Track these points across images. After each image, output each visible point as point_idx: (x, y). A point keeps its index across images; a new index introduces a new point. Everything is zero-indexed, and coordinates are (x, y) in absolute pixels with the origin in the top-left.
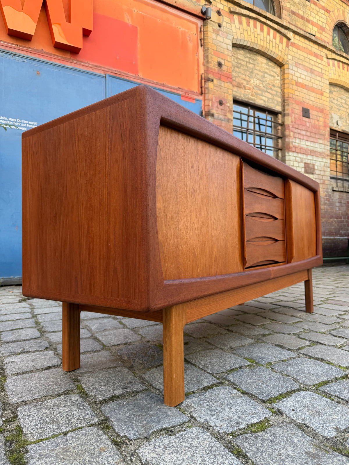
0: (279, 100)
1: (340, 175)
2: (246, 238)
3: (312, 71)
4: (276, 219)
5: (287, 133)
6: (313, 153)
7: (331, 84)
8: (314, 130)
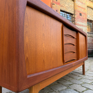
0: (73, 11)
1: (90, 32)
2: (64, 52)
3: (82, 3)
4: (74, 45)
5: (75, 20)
6: (82, 26)
7: (87, 7)
8: (83, 19)
